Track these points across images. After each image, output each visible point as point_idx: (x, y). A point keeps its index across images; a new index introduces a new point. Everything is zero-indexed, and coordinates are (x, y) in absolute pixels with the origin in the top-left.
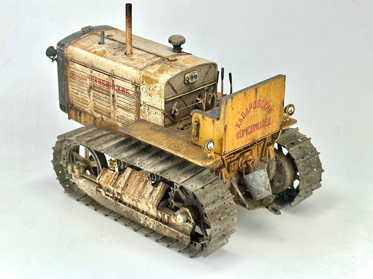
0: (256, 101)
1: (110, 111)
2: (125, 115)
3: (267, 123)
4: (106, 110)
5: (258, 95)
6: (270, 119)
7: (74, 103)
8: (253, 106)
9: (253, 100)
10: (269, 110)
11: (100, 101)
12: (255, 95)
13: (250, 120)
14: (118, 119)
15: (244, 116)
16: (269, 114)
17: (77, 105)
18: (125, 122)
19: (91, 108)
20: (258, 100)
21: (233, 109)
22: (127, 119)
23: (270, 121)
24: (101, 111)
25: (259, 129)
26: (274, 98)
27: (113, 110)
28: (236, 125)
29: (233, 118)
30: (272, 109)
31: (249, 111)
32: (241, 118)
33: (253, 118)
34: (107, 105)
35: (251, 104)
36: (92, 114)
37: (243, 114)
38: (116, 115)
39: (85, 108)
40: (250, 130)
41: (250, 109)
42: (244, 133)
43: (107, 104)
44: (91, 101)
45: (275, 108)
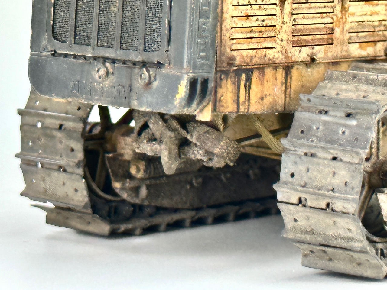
1: (331, 25)
2: (366, 15)
4: (323, 26)
7: (235, 53)
11: (310, 8)
14: (350, 38)
17: (244, 53)
18: (365, 37)
19: (284, 43)
22: (371, 23)
24: (310, 37)
27: (340, 15)
34: (325, 10)
36: (287, 57)
38: (347, 27)
39: (268, 51)
43: (325, 7)
44: (286, 19)
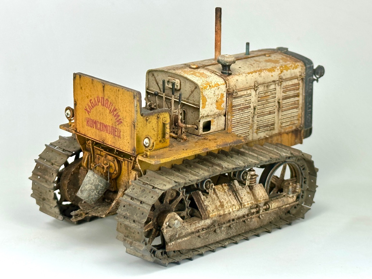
0: (104, 98)
3: (117, 133)
5: (106, 92)
6: (120, 132)
8: (101, 102)
9: (101, 95)
10: (118, 119)
12: (103, 91)
13: (98, 114)
15: (93, 105)
16: (118, 124)
20: (106, 99)
21: (81, 88)
23: (120, 133)
25: (108, 133)
26: (123, 111)
28: (86, 109)
29: (82, 99)
30: (121, 122)
31: (97, 103)
32: (90, 105)
33: (101, 115)
35: (99, 97)
37: (91, 102)
40: (99, 127)
41: (98, 102)
42: (93, 124)
45: (125, 124)
